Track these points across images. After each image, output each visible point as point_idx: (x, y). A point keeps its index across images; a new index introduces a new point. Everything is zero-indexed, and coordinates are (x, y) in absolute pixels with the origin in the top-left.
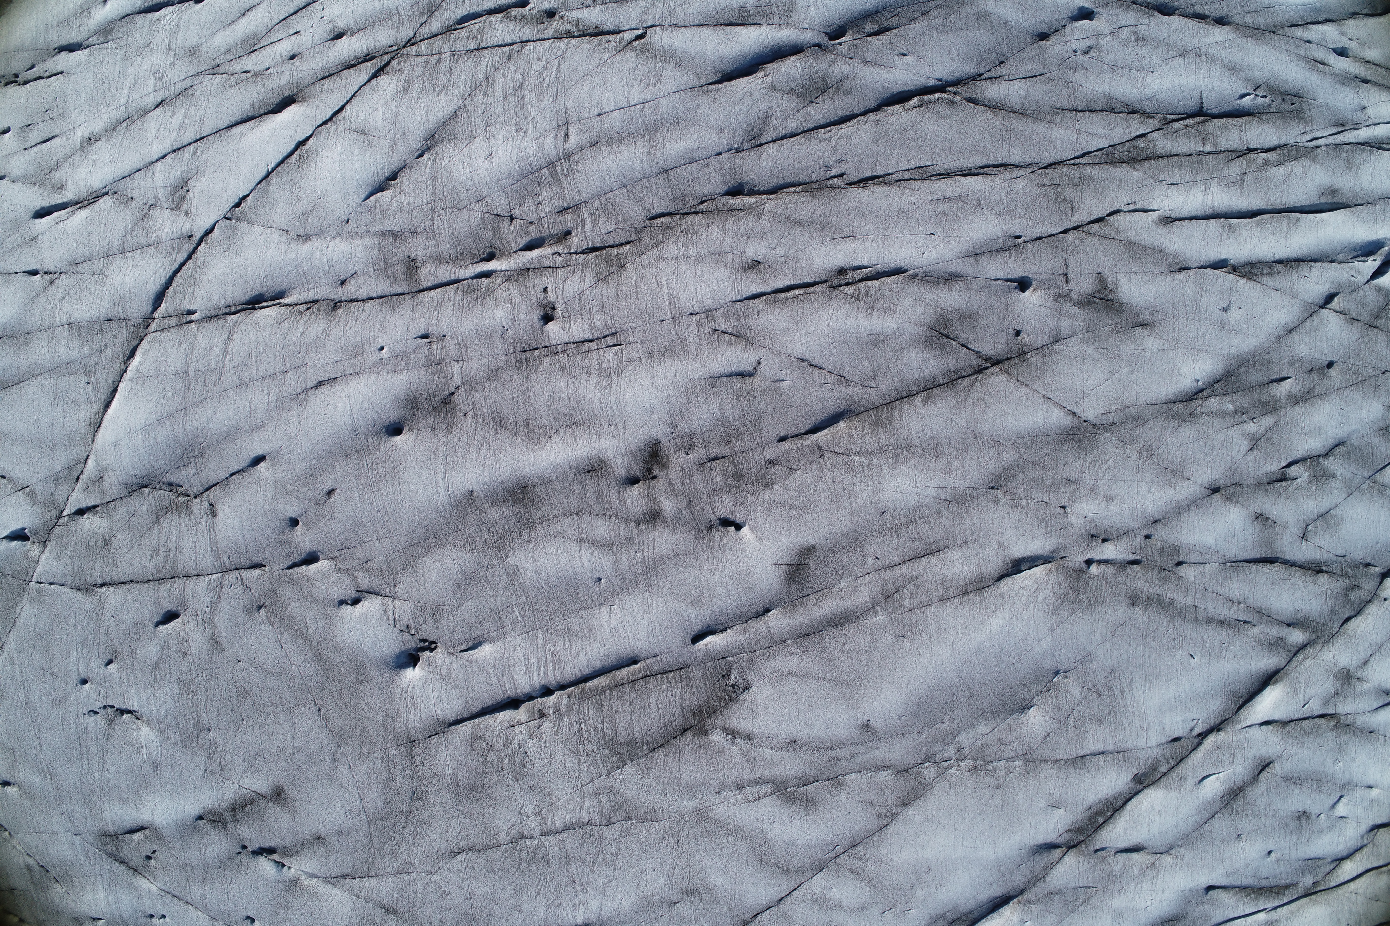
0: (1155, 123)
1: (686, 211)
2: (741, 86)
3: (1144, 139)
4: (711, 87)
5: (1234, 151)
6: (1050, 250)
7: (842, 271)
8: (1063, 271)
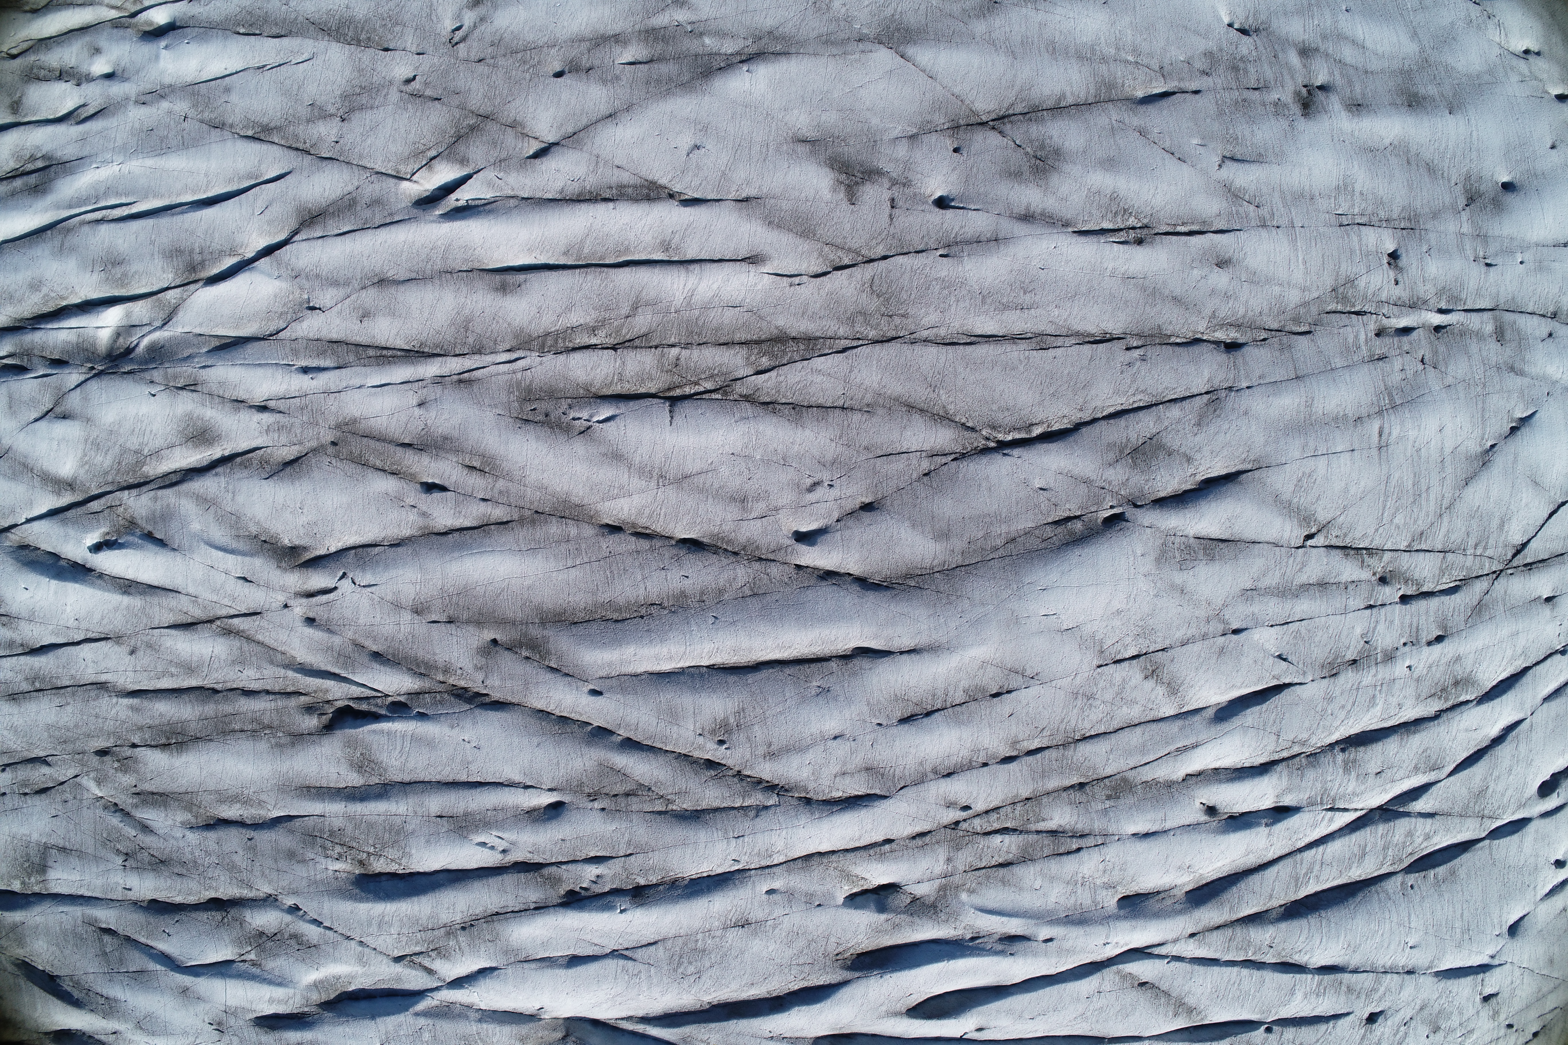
0: (740, 389)
1: (1280, 333)
2: (1219, 464)
3: (760, 368)
4: (1249, 467)
5: (636, 347)
6: (908, 238)
7: (1139, 242)
8: (896, 212)
